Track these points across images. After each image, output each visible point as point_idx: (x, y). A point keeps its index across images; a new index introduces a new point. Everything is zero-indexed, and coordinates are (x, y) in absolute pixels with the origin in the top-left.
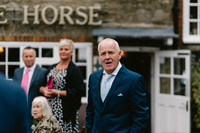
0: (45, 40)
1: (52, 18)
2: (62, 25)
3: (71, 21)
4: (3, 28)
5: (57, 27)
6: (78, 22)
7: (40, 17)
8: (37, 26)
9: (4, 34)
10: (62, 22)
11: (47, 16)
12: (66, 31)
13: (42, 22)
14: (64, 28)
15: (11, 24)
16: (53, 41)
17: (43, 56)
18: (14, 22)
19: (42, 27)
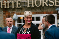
0: (37, 13)
1: (39, 4)
2: (43, 7)
3: (47, 5)
4: (20, 9)
5: (42, 8)
6: (50, 5)
7: (34, 4)
8: (33, 8)
9: (21, 12)
10: (43, 5)
11: (37, 4)
12: (45, 9)
13: (35, 6)
14: (45, 8)
15: (23, 8)
16: (40, 14)
17: (36, 20)
18: (24, 7)
19: (35, 8)
